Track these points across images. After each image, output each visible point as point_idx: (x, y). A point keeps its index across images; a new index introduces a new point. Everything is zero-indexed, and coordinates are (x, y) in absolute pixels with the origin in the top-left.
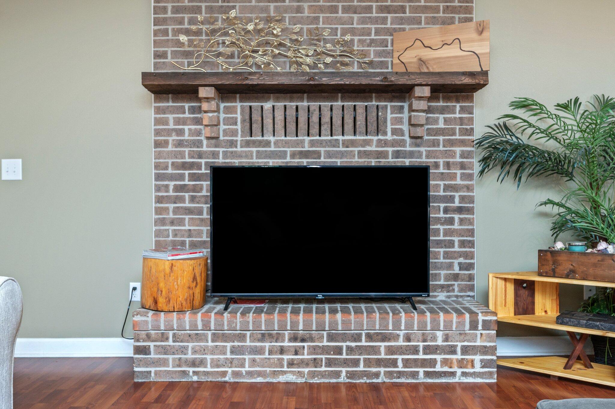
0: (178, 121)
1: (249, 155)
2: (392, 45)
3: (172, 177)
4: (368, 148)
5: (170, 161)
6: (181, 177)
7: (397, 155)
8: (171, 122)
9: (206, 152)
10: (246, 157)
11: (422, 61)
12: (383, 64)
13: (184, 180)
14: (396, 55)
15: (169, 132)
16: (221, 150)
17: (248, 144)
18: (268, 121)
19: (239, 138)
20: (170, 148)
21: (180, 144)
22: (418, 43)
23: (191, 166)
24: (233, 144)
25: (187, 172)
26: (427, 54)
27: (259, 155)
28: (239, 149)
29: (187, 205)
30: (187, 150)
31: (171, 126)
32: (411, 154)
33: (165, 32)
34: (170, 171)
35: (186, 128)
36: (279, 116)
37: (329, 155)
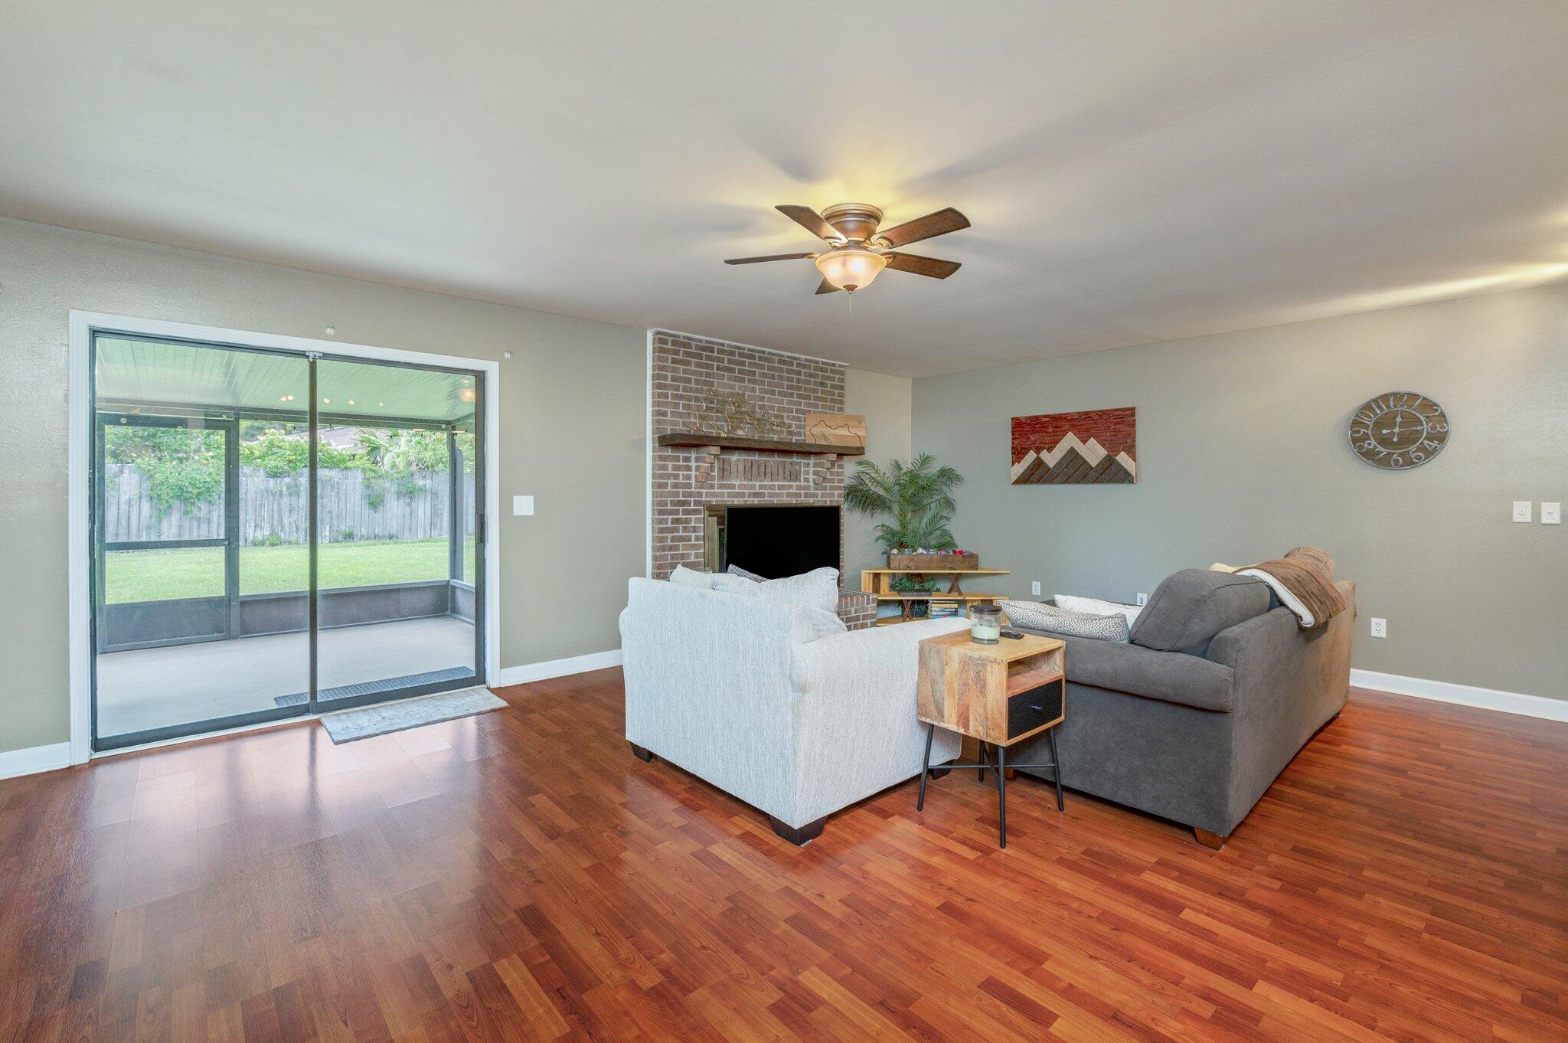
0: (675, 468)
1: (722, 495)
2: (805, 421)
3: (670, 512)
4: (791, 491)
5: (669, 499)
6: (676, 512)
7: (807, 495)
8: (670, 468)
9: (694, 492)
10: (721, 497)
11: (824, 436)
12: (799, 434)
13: (679, 514)
14: (808, 428)
15: (668, 476)
16: (704, 491)
17: (721, 486)
18: (734, 470)
19: (716, 482)
20: (669, 489)
21: (676, 486)
22: (822, 423)
23: (684, 503)
24: (712, 486)
25: (681, 508)
26: (827, 431)
27: (729, 495)
28: (716, 490)
29: (681, 534)
30: (681, 490)
31: (670, 471)
32: (814, 495)
33: (666, 396)
34: (669, 507)
35: (681, 473)
36: (741, 467)
37: (770, 495)
